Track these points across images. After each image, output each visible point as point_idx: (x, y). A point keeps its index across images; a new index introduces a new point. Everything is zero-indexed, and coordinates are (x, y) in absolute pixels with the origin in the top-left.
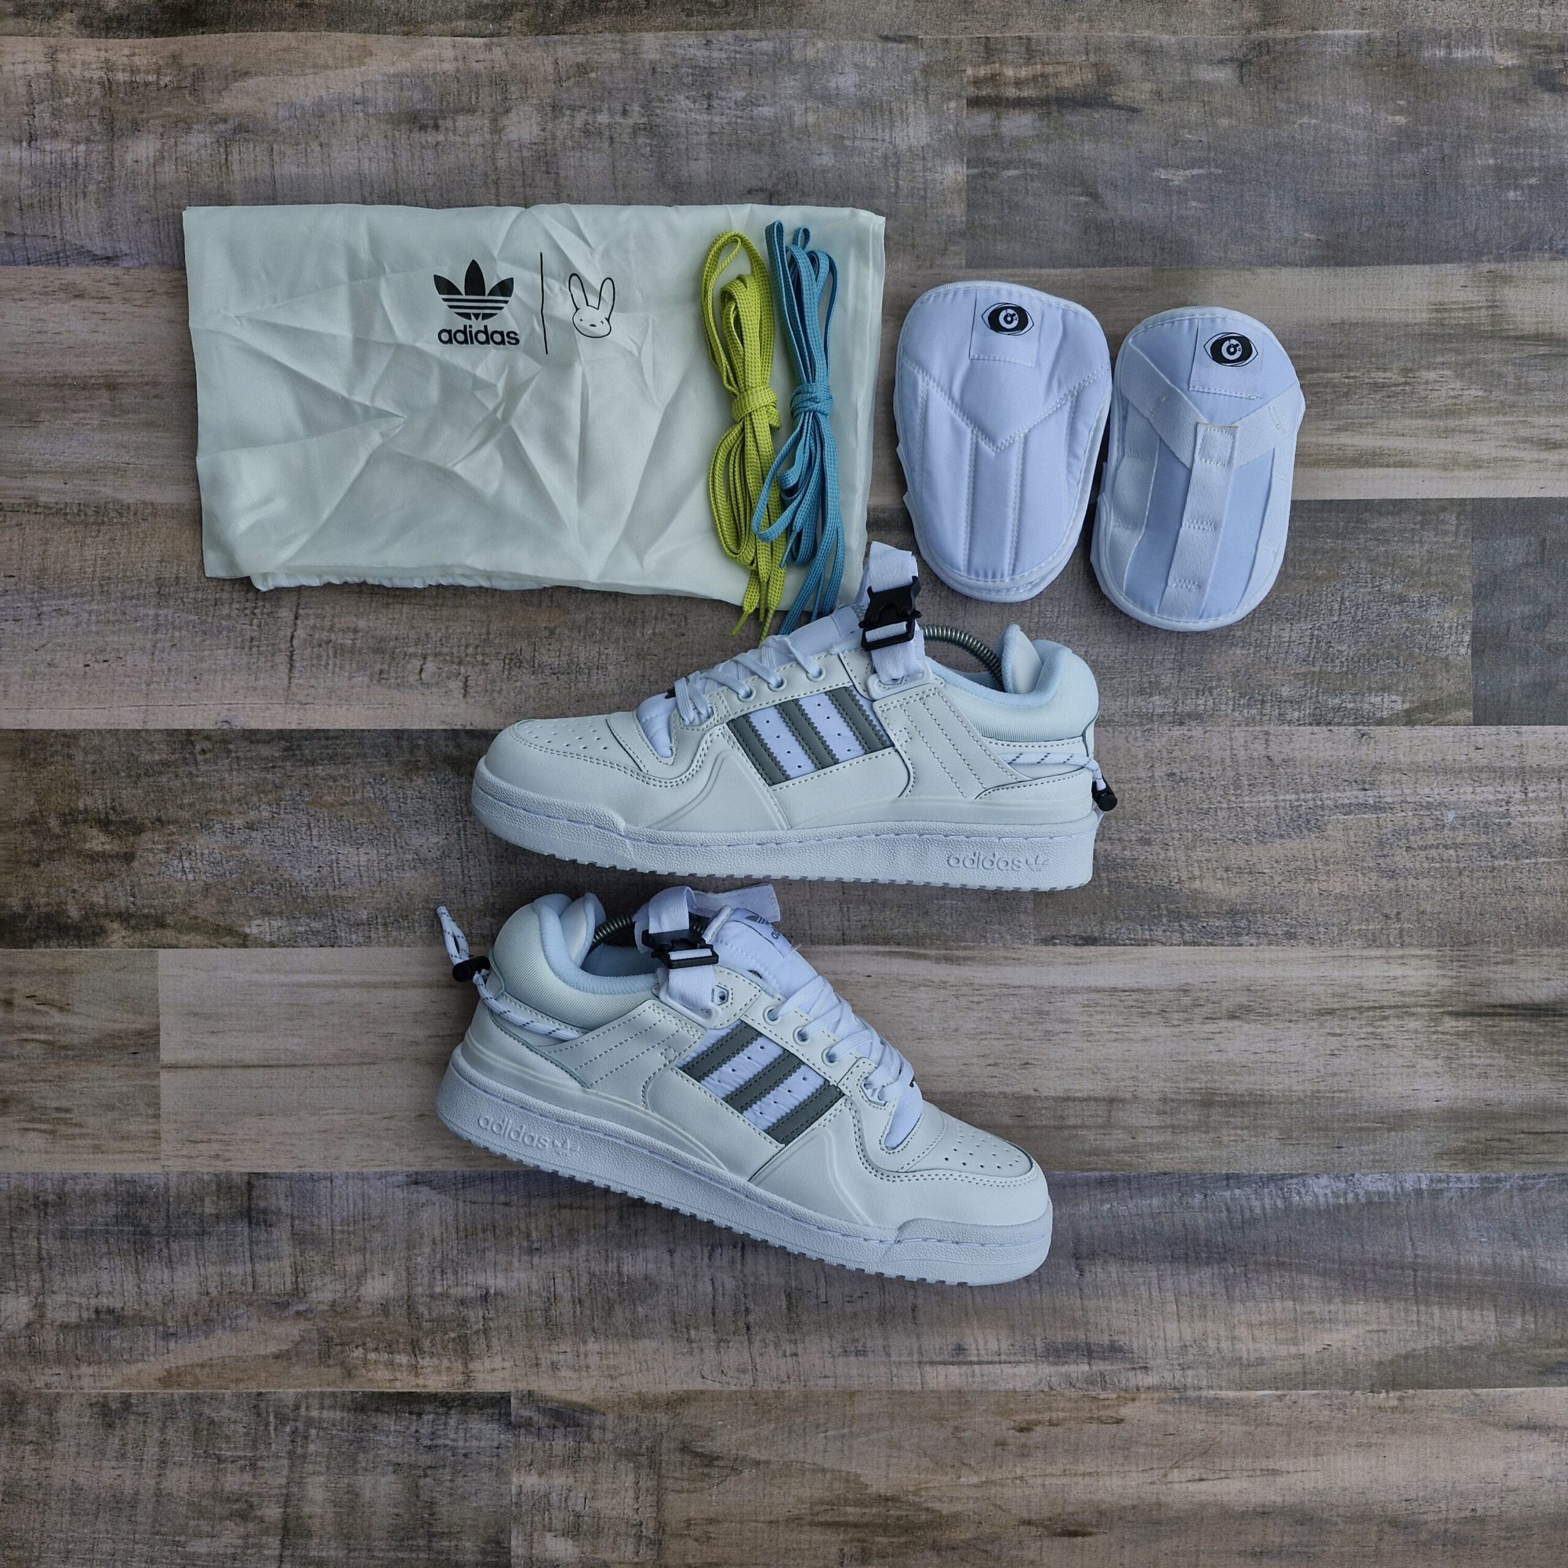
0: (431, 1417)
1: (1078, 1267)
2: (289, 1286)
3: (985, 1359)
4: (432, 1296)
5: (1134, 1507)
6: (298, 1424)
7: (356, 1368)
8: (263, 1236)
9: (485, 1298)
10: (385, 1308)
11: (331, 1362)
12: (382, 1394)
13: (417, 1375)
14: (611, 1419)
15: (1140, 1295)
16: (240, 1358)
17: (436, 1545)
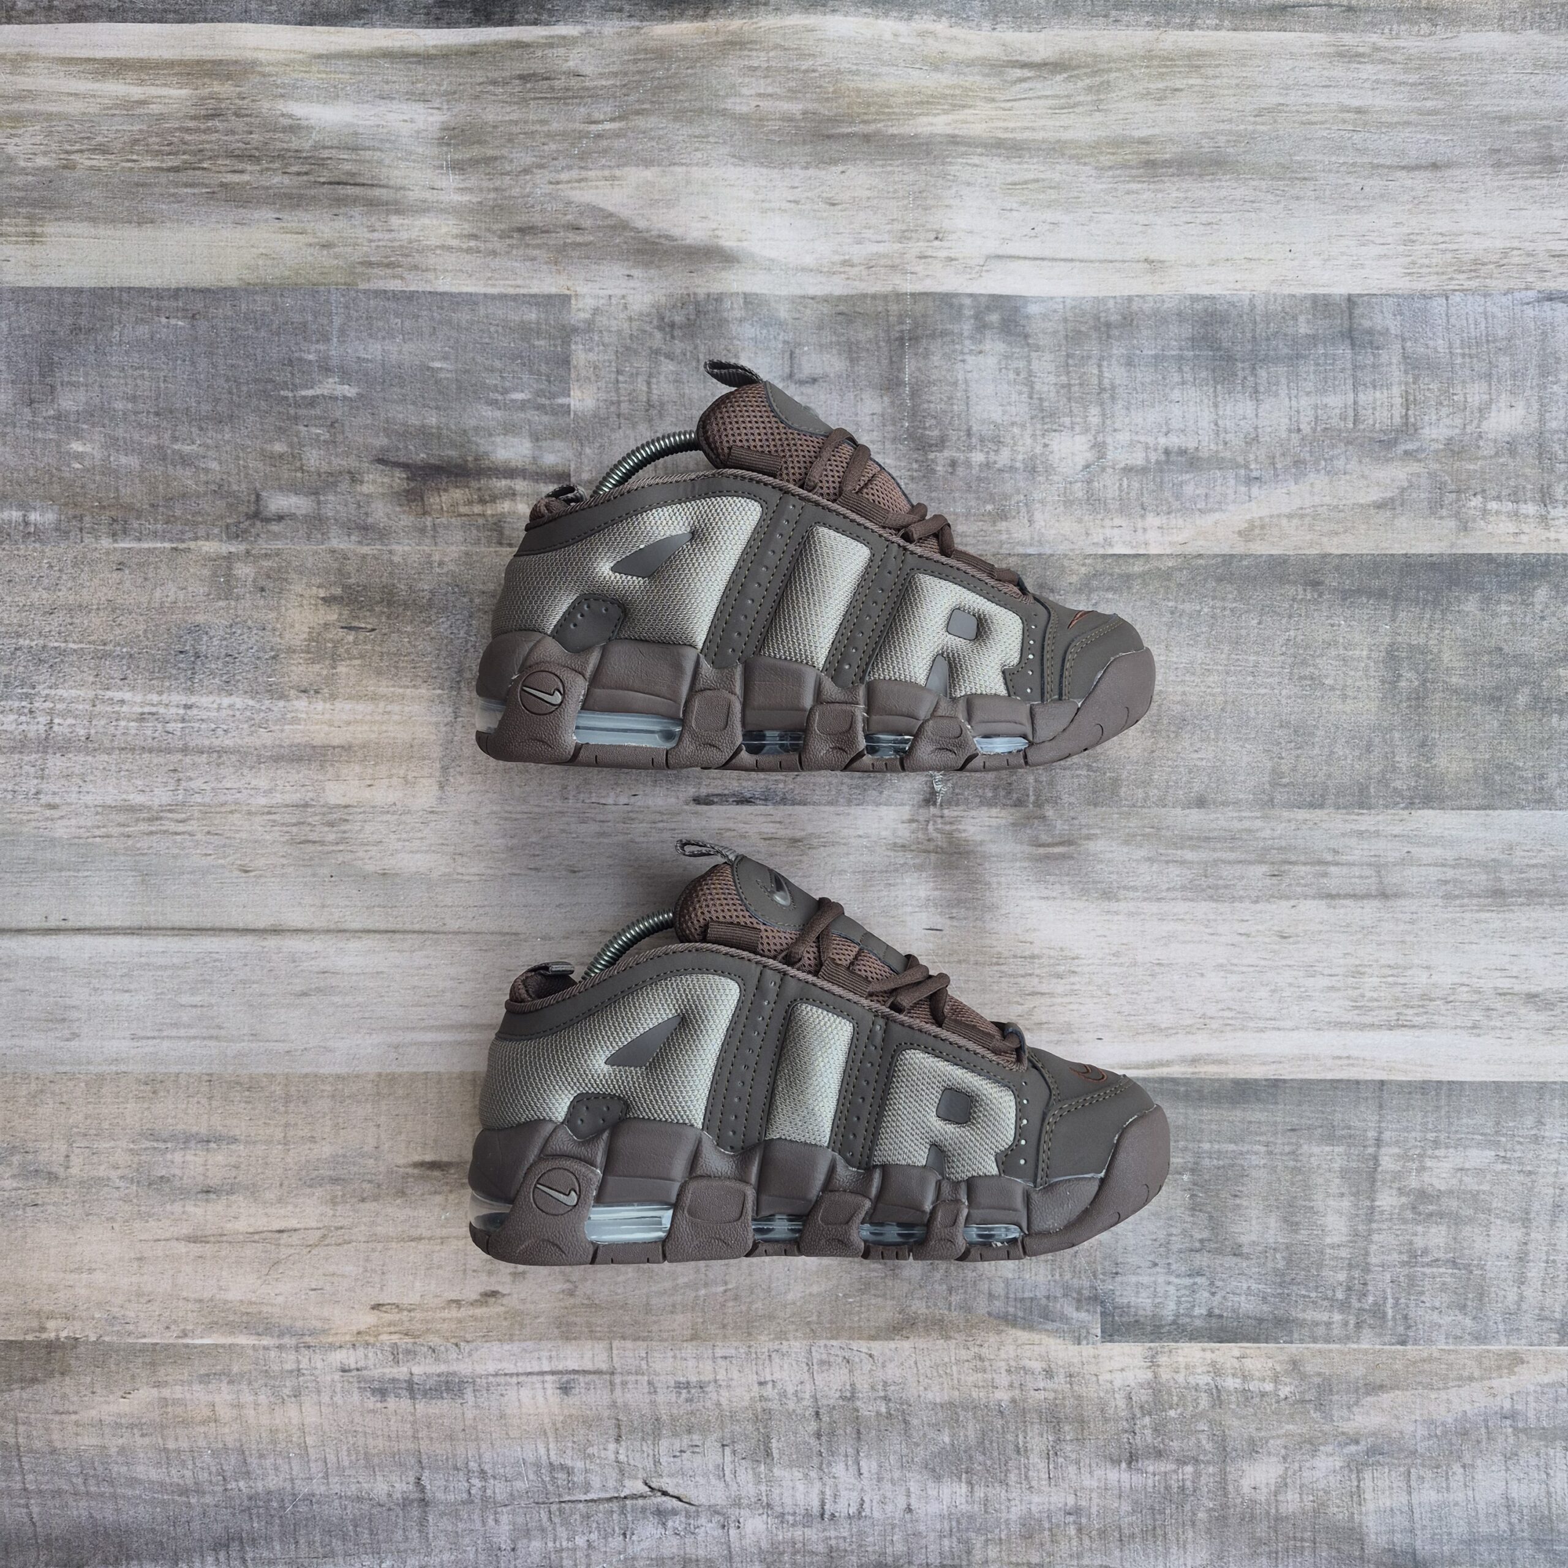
0: (1197, 1311)
1: (423, 1490)
2: (1367, 1475)
3: (535, 1378)
4: (1196, 1461)
5: (363, 1200)
6: (1357, 1305)
7: (1286, 1371)
8: (1398, 1538)
9: (1132, 1459)
10: (1253, 1449)
11: (1317, 1380)
12: (1256, 1340)
13: (1213, 1364)
14: (982, 1306)
15: (349, 1455)
16: (1424, 1388)
17: (1190, 1158)
